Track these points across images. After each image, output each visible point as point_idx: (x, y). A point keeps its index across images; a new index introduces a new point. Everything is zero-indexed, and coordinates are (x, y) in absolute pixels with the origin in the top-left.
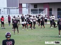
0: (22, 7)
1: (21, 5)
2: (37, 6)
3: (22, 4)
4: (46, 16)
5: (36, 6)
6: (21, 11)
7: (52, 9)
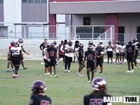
0: (56, 23)
1: (53, 17)
2: (90, 21)
3: (55, 15)
4: (110, 44)
5: (87, 21)
6: (53, 32)
7: (124, 28)
